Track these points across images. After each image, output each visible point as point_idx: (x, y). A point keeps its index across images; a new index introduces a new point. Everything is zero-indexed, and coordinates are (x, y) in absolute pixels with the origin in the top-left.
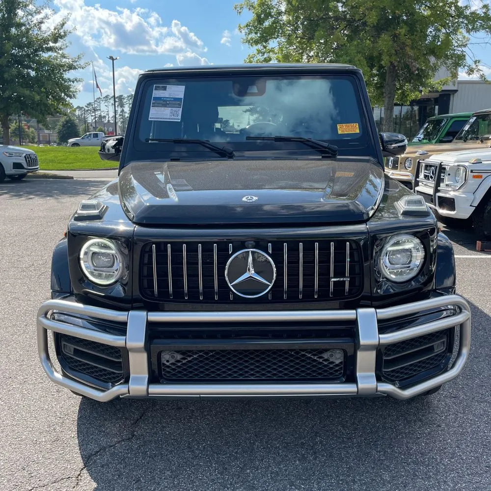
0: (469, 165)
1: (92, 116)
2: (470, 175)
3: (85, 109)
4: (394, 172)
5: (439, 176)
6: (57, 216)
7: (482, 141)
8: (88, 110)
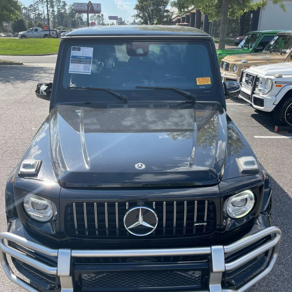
0: (274, 79)
1: (33, 14)
2: (275, 85)
3: (28, 9)
4: (226, 73)
5: (255, 83)
6: (13, 100)
7: (281, 54)
8: (30, 10)
